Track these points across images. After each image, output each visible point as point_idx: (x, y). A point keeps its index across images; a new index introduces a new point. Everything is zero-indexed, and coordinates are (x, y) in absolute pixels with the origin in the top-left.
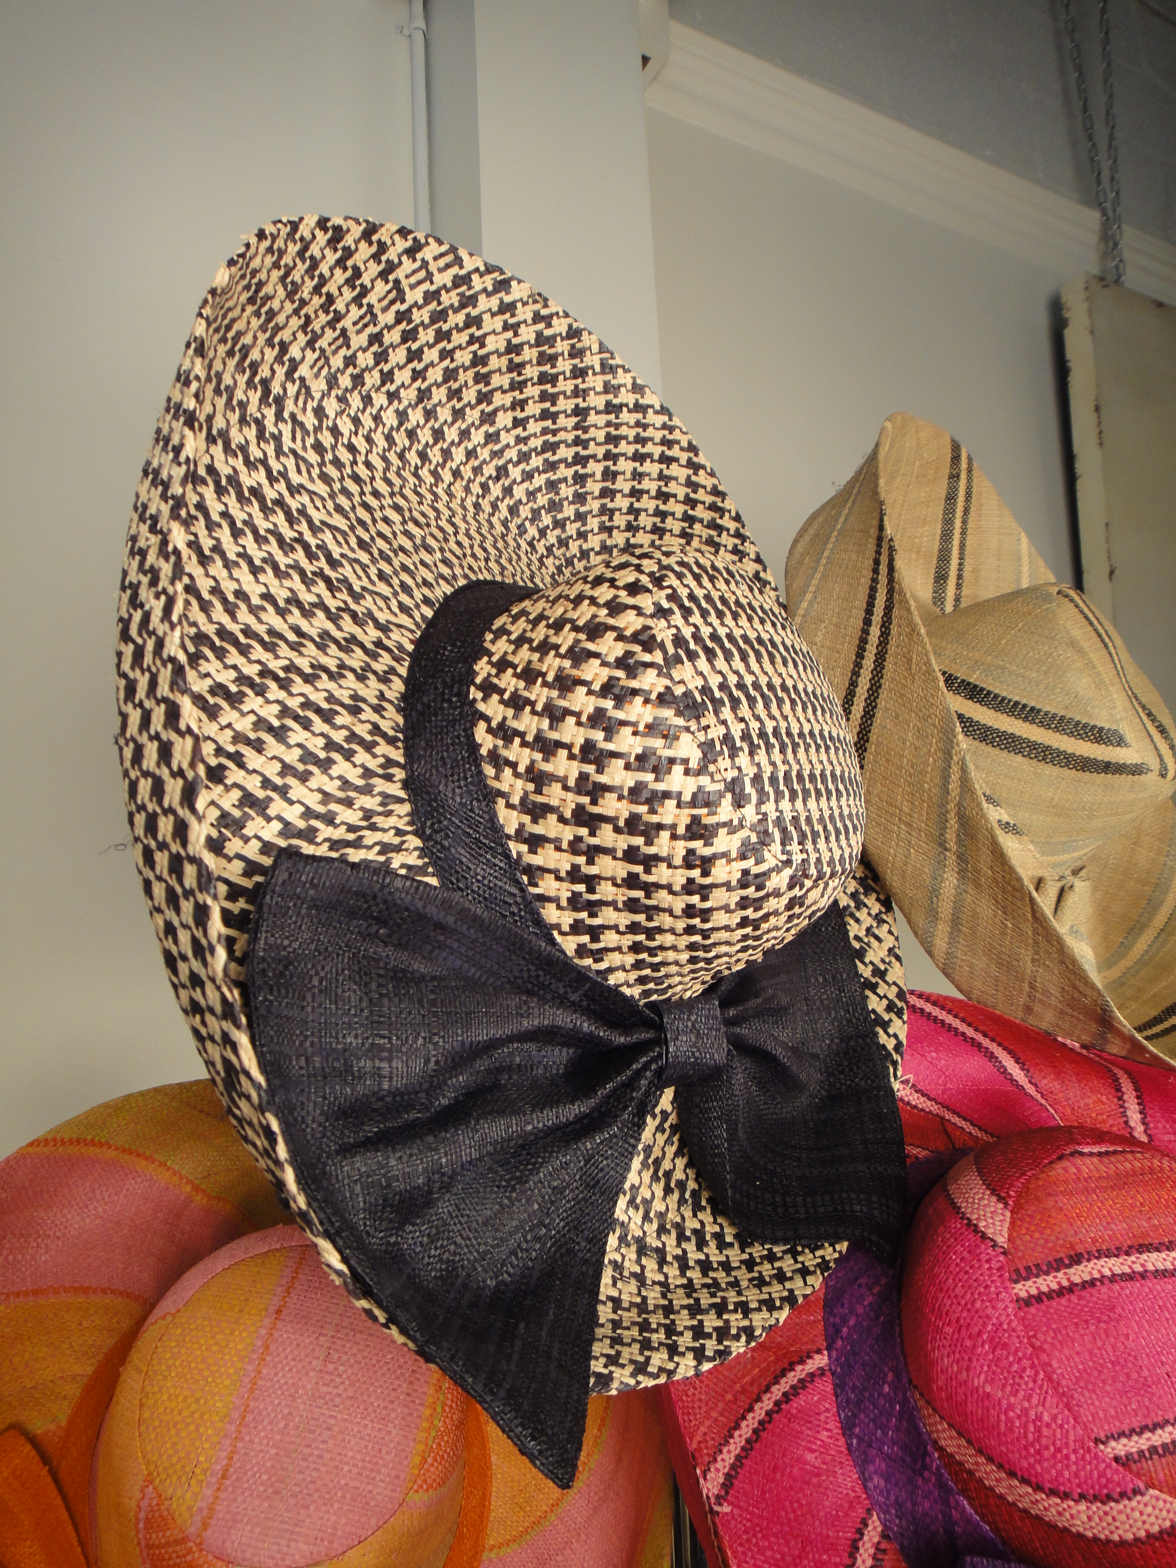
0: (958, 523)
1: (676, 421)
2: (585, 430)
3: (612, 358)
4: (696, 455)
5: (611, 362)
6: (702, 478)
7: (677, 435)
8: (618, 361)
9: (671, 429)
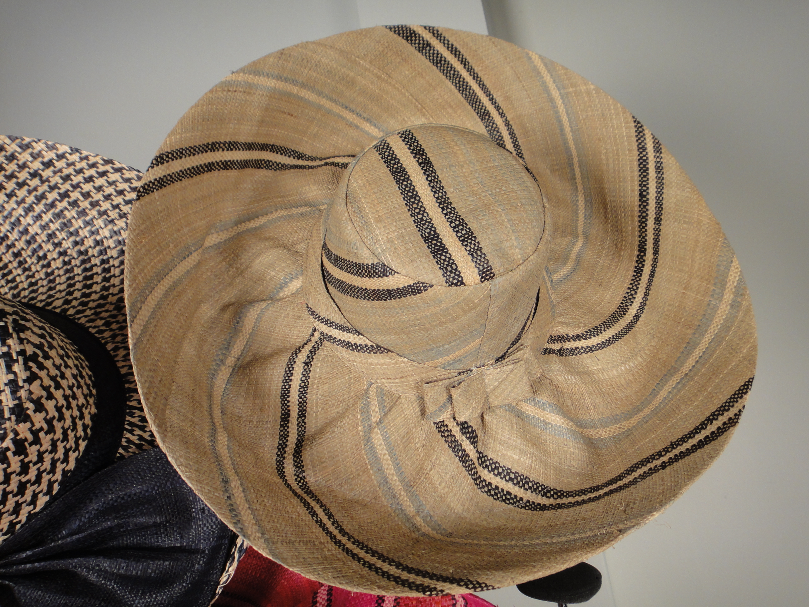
0: (464, 74)
1: (85, 153)
2: (48, 180)
3: (23, 140)
4: (113, 164)
5: (24, 142)
6: (127, 175)
7: (92, 160)
8: (27, 140)
9: (86, 158)
